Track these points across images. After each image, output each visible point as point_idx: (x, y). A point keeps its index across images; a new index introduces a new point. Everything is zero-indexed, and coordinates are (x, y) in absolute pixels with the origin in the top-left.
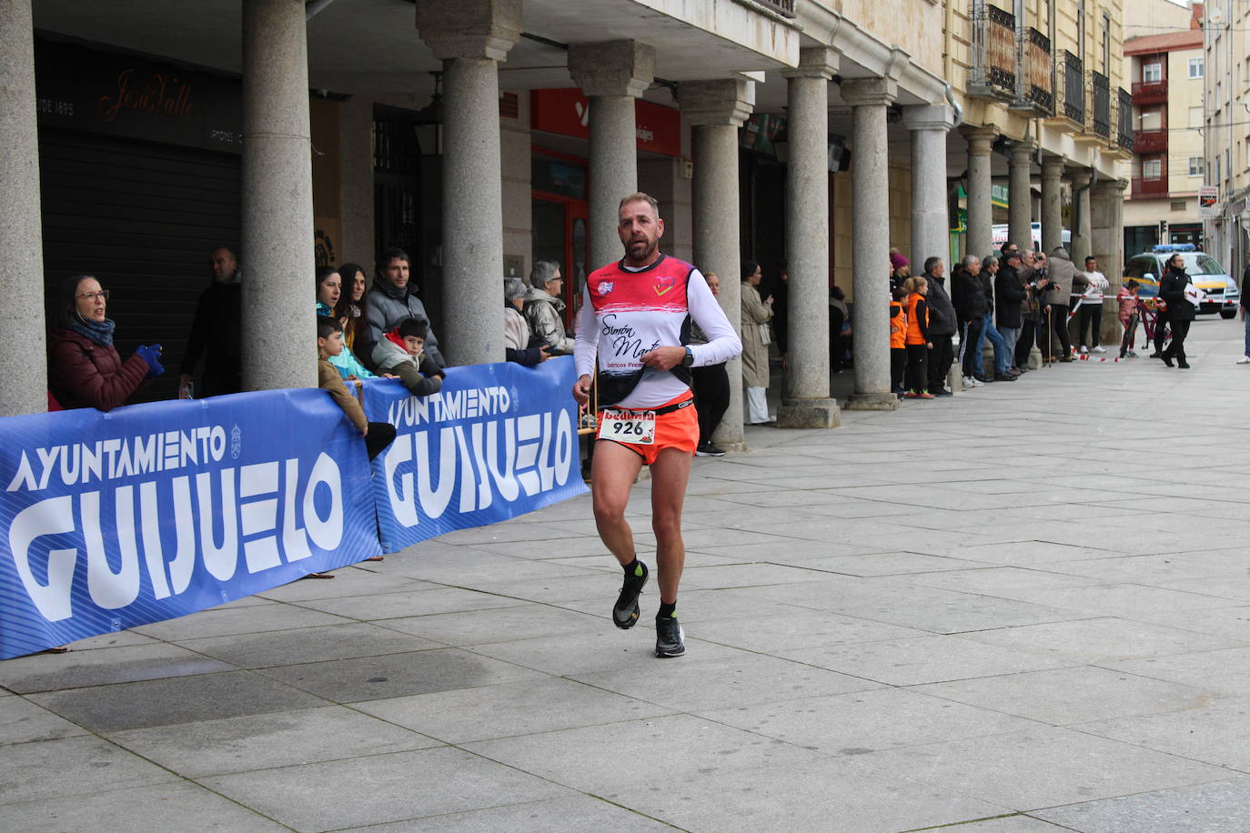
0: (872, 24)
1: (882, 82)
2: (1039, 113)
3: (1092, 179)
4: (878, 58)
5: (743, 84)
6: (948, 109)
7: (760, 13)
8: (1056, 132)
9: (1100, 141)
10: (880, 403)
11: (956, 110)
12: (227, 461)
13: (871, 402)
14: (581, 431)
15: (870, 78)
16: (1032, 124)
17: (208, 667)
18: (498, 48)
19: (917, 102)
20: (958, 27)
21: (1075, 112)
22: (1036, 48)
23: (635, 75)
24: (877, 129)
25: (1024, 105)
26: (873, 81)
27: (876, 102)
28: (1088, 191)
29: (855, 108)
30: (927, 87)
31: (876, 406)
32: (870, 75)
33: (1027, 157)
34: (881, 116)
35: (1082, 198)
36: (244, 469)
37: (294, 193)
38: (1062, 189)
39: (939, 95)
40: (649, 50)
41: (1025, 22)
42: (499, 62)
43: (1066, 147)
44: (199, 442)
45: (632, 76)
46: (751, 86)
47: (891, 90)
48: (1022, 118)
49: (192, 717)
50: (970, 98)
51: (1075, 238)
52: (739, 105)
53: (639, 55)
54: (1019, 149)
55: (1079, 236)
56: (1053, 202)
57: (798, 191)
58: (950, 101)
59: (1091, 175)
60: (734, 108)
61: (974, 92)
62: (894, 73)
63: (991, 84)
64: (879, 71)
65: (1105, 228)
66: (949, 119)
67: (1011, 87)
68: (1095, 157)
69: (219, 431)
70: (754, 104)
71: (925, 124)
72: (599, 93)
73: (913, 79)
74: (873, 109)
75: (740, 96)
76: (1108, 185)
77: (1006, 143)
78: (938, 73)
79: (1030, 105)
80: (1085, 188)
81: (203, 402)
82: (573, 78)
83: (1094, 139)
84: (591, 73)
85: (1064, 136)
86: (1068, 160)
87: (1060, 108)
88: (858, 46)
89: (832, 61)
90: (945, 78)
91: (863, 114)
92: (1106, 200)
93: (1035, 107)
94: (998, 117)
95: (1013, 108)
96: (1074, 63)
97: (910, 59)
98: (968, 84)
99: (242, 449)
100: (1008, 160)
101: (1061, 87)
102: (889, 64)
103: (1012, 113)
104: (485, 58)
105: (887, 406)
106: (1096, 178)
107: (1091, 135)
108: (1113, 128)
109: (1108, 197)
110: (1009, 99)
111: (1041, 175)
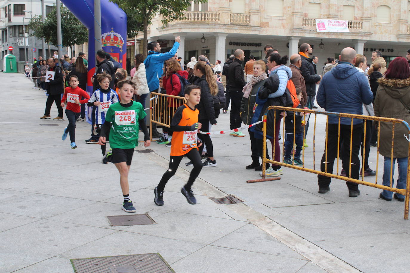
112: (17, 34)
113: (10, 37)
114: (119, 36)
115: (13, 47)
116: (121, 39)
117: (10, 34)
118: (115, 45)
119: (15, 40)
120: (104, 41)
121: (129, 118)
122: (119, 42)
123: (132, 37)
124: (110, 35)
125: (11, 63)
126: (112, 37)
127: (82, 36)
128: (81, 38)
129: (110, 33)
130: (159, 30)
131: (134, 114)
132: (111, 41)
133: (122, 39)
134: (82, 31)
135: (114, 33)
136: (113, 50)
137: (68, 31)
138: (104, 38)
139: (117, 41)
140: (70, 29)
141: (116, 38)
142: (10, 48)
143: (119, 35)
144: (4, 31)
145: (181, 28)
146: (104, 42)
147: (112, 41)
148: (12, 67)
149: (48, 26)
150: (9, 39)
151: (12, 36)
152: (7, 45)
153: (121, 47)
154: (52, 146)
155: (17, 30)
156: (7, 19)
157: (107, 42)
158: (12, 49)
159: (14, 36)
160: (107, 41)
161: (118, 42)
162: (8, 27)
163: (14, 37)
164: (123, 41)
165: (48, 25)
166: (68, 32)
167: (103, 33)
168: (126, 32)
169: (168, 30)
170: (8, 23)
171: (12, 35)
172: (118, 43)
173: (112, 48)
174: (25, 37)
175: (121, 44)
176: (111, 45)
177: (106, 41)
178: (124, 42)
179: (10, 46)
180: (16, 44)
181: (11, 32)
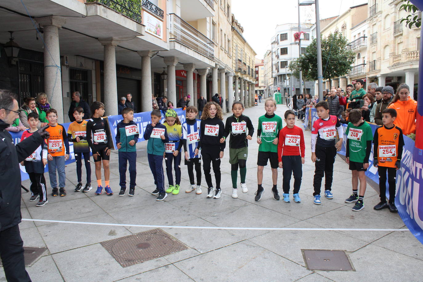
0: (223, 61)
2: (245, 74)
4: (224, 66)
6: (233, 73)
7: (210, 59)
8: (247, 77)
12: (141, 122)
14: (186, 118)
16: (244, 76)
17: (142, 150)
18: (175, 64)
19: (229, 72)
20: (234, 62)
21: (249, 74)
22: (244, 65)
23: (193, 68)
24: (224, 76)
25: (243, 73)
27: (224, 72)
28: (250, 85)
29: (221, 73)
30: (230, 70)
34: (224, 74)
36: (143, 123)
37: (149, 84)
38: (247, 84)
39: (231, 71)
40: (195, 64)
41: (243, 61)
42: (175, 66)
43: (248, 79)
44: (138, 119)
46: (208, 69)
47: (226, 70)
49: (143, 157)
50: (236, 72)
53: (193, 65)
54: (242, 79)
56: (246, 87)
57: (213, 84)
60: (206, 73)
62: (226, 68)
63: (238, 70)
64: (224, 68)
66: (233, 75)
67: (241, 70)
68: (251, 80)
69: (140, 118)
70: (208, 72)
71: (230, 75)
72: (188, 70)
73: (228, 69)
75: (206, 71)
76: (253, 84)
77: (240, 78)
78: (231, 68)
81: (138, 113)
82: (184, 68)
83: (251, 78)
84: (187, 68)
86: (248, 81)
87: (247, 73)
88: (222, 64)
89: (218, 66)
91: (222, 73)
94: (239, 74)
96: (249, 67)
97: (228, 66)
98: (235, 70)
99: (143, 120)
100: (240, 80)
101: (247, 70)
102: (225, 67)
103: (241, 74)
104: (173, 65)
106: (251, 83)
109: (253, 86)
110: (241, 72)
111: (244, 83)
112: (283, 79)
113: (278, 82)
119: (281, 83)
121: (356, 135)
125: (278, 98)
127: (343, 67)
128: (341, 69)
130: (390, 68)
131: (361, 132)
134: (343, 61)
140: (330, 60)
142: (278, 89)
144: (275, 78)
145: (412, 65)
148: (278, 101)
149: (306, 58)
155: (283, 78)
156: (277, 71)
158: (279, 89)
159: (281, 81)
162: (277, 76)
169: (399, 67)
170: (278, 73)
171: (279, 81)
174: (287, 80)
179: (278, 87)
180: (282, 86)
181: (279, 79)
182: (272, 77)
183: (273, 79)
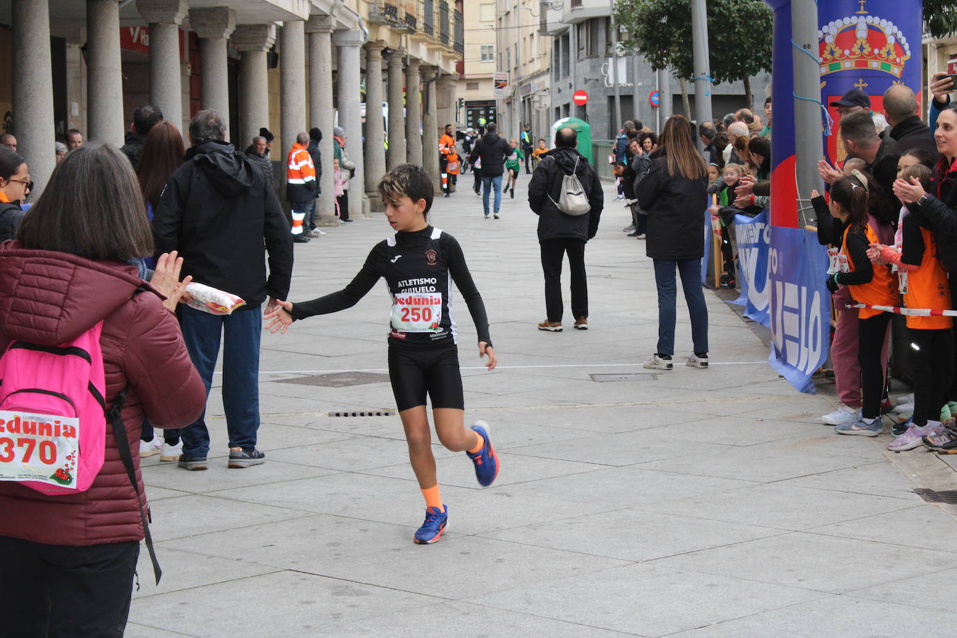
1: (328, 18)
2: (410, 31)
3: (437, 74)
4: (327, 4)
5: (270, 26)
6: (361, 34)
8: (416, 42)
9: (444, 48)
10: (329, 222)
11: (365, 33)
13: (323, 221)
15: (320, 15)
16: (403, 38)
18: (179, 18)
19: (345, 28)
21: (428, 29)
23: (229, 25)
24: (325, 46)
25: (401, 26)
26: (322, 17)
27: (323, 31)
28: (434, 83)
29: (311, 34)
30: (349, 19)
31: (327, 224)
32: (321, 13)
33: (399, 61)
34: (328, 38)
35: (430, 87)
38: (417, 79)
39: (355, 23)
42: (179, 25)
43: (422, 53)
45: (227, 27)
46: (274, 27)
47: (333, 23)
48: (398, 34)
50: (371, 24)
51: (425, 116)
52: (269, 40)
53: (230, 15)
54: (394, 55)
55: (428, 114)
56: (414, 90)
58: (361, 27)
59: (436, 71)
60: (266, 41)
61: (374, 20)
62: (335, 13)
63: (384, 14)
64: (327, 11)
65: (445, 108)
66: (362, 39)
67: (395, 15)
68: (439, 59)
70: (275, 38)
71: (347, 42)
72: (208, 36)
73: (343, 14)
74: (322, 35)
75: (270, 35)
76: (446, 78)
77: (388, 51)
78: (354, 9)
79: (405, 27)
80: (432, 80)
83: (440, 46)
84: (203, 25)
85: (421, 44)
86: (424, 62)
87: (420, 25)
90: (358, 11)
91: (316, 38)
92: (444, 88)
93: (408, 28)
94: (385, 34)
95: (393, 28)
97: (344, 3)
98: (370, 14)
100: (387, 62)
101: (422, 12)
102: (333, 7)
103: (392, 32)
104: (174, 23)
105: (334, 224)
106: (440, 74)
107: (438, 44)
108: (451, 38)
109: (445, 86)
110: (392, 24)
111: (406, 71)
113: (579, 59)
114: (888, 28)
115: (588, 92)
116: (897, 41)
117: (579, 49)
118: (874, 65)
119: (594, 68)
120: (832, 53)
122: (889, 53)
123: (947, 30)
124: (853, 28)
126: (862, 33)
129: (854, 20)
132: (858, 52)
133: (903, 40)
135: (870, 19)
136: (866, 85)
137: (733, 26)
138: (829, 40)
139: (880, 49)
140: (740, 17)
141: (876, 37)
142: (577, 98)
143: (890, 23)
144: (562, 38)
146: (829, 57)
147: (862, 48)
149: (660, 9)
150: (575, 66)
151: (585, 56)
152: (571, 86)
153: (896, 71)
154: (595, 467)
155: (602, 35)
157: (842, 55)
158: (584, 98)
159: (592, 54)
160: (841, 52)
161: (884, 52)
162: (571, 26)
163: (590, 58)
164: (907, 47)
165: (663, 7)
166: (736, 27)
167: (823, 21)
168: (920, 12)
170: (572, 11)
171: (584, 52)
172: (885, 55)
173: (862, 78)
174: (617, 57)
175: (898, 60)
176: (858, 63)
177: (838, 52)
178: (909, 53)
179: (578, 89)
180: (597, 80)
181: (584, 43)
182: (543, 29)
183: (549, 42)
